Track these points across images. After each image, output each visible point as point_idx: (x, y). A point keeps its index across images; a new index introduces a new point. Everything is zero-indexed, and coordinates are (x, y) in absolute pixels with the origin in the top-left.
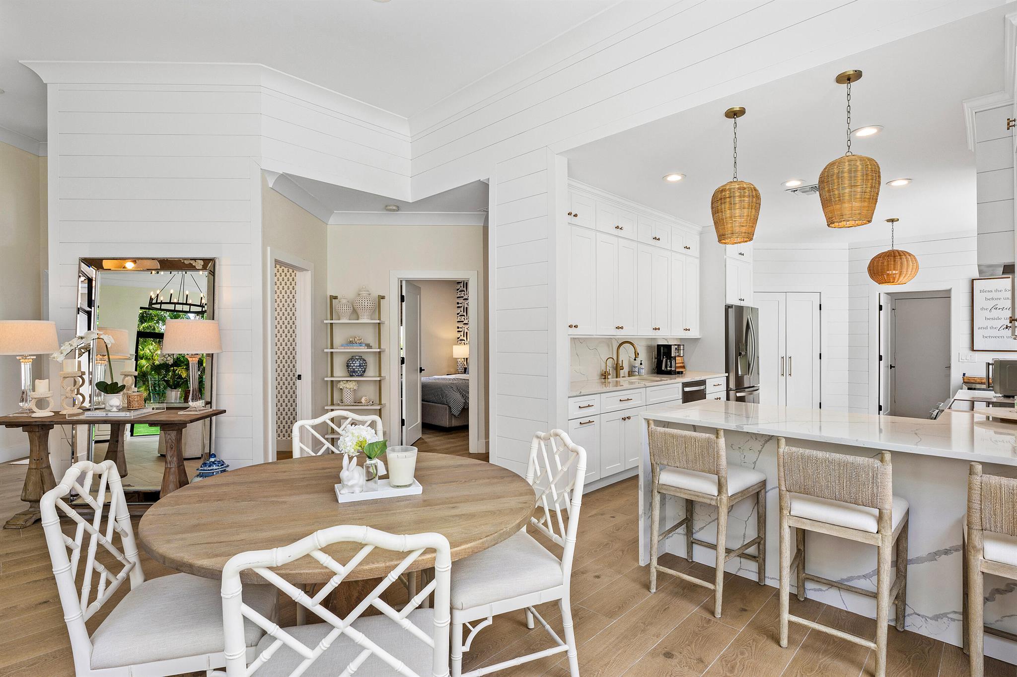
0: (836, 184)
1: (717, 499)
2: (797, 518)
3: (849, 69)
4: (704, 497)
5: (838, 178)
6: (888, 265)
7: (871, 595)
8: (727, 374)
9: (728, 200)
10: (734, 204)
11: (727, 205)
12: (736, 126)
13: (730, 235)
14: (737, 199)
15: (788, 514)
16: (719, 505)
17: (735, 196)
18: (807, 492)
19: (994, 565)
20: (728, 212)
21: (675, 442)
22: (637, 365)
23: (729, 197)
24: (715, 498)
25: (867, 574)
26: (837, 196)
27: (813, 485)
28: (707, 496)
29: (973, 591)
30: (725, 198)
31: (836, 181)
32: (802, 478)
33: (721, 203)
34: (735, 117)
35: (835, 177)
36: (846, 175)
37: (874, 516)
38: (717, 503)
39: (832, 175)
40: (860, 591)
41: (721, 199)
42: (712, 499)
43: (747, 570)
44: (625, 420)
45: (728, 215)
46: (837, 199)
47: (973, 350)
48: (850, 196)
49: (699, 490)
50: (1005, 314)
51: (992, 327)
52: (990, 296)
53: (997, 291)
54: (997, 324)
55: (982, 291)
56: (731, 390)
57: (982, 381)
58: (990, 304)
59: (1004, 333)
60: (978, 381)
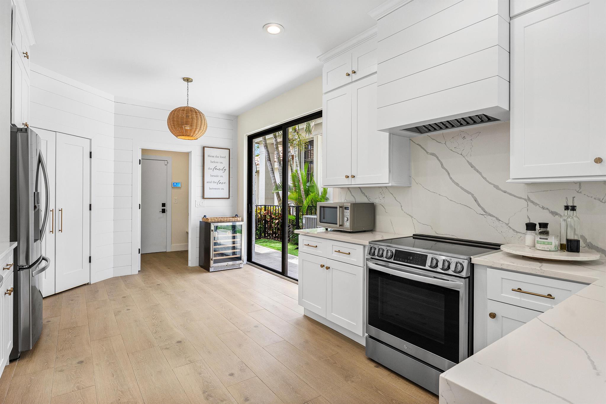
8: (15, 244)
47: (204, 198)
50: (220, 173)
51: (214, 182)
52: (213, 159)
53: (216, 157)
54: (216, 179)
55: (209, 156)
56: (21, 268)
57: (219, 220)
58: (213, 166)
59: (220, 186)
60: (216, 220)
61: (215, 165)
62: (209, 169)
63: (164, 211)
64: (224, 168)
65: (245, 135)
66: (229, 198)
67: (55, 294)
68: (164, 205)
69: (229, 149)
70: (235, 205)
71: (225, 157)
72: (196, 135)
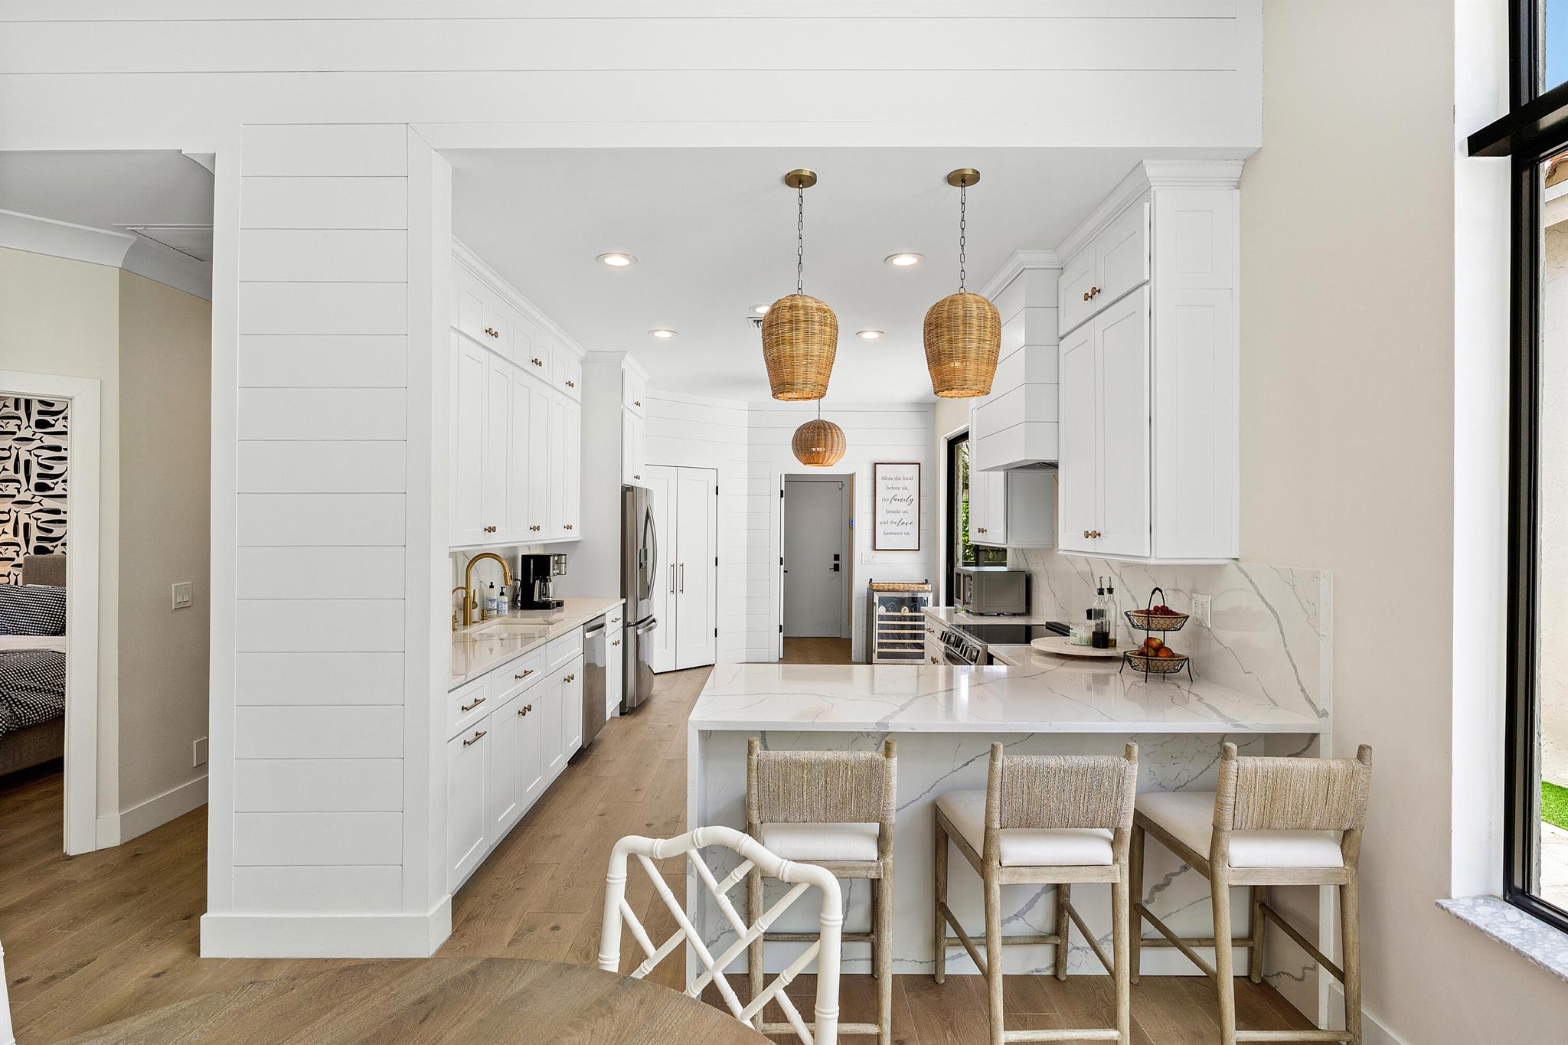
0: (961, 333)
1: (878, 867)
2: (1011, 869)
3: (968, 166)
4: (854, 868)
5: (965, 324)
6: (819, 440)
7: (1027, 941)
8: (624, 600)
9: (803, 325)
10: (813, 334)
11: (801, 335)
12: (802, 202)
13: (800, 387)
14: (817, 327)
15: (999, 866)
16: (882, 877)
17: (814, 321)
18: (1030, 823)
19: (1240, 871)
20: (802, 345)
21: (805, 776)
22: (495, 597)
23: (804, 321)
24: (875, 864)
25: (1018, 913)
26: (961, 350)
27: (1039, 812)
28: (860, 864)
29: (1223, 913)
30: (798, 321)
31: (961, 327)
32: (1025, 803)
33: (791, 330)
34: (801, 186)
35: (960, 322)
36: (975, 321)
37: (1106, 839)
38: (879, 874)
39: (957, 318)
40: (1017, 940)
41: (791, 322)
42: (869, 868)
43: (851, 960)
44: (524, 714)
45: (802, 352)
46: (961, 355)
47: (875, 550)
48: (978, 354)
49: (839, 857)
50: (903, 506)
51: (892, 522)
52: (890, 484)
53: (896, 478)
54: (896, 518)
55: (883, 478)
56: (629, 625)
57: (891, 587)
58: (891, 494)
59: (902, 529)
60: (886, 587)
61: (893, 493)
62: (884, 500)
63: (836, 568)
64: (911, 498)
65: (942, 438)
66: (919, 550)
67: (676, 671)
68: (837, 557)
69: (919, 464)
70: (931, 564)
71: (911, 479)
72: (828, 459)
